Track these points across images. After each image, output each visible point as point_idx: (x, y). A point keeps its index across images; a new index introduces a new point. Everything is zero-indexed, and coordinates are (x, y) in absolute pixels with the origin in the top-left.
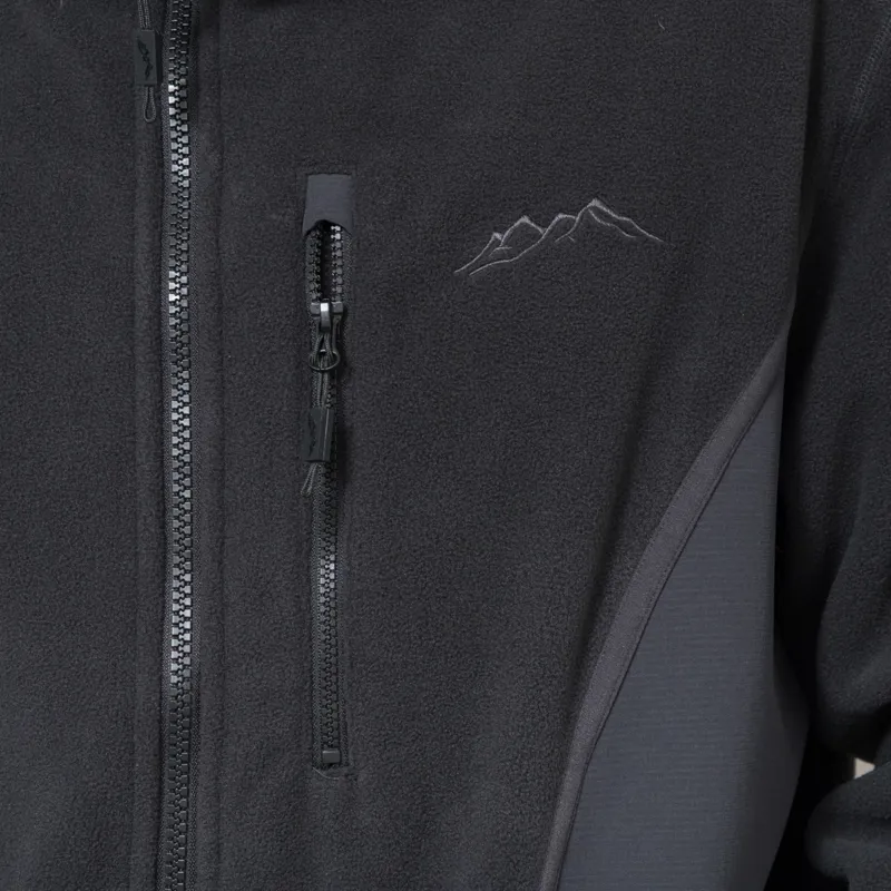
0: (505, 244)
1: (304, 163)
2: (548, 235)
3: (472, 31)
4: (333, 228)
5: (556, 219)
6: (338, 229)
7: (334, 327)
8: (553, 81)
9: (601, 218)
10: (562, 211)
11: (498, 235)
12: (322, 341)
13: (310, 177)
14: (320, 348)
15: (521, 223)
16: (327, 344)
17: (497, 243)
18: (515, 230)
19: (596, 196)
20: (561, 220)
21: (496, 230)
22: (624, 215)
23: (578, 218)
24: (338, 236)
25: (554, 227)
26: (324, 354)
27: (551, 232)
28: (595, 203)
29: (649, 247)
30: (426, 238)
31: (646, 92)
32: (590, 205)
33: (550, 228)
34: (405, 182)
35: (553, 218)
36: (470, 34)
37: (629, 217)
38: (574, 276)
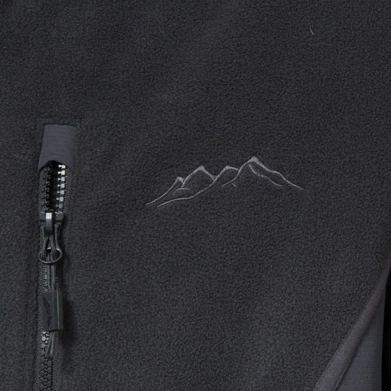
0: (185, 186)
1: (42, 115)
2: (217, 181)
3: (174, 24)
4: (60, 166)
5: (224, 170)
6: (64, 167)
7: (56, 231)
8: (230, 68)
9: (257, 171)
10: (228, 164)
11: (181, 179)
12: (48, 241)
13: (46, 126)
14: (47, 246)
15: (198, 172)
16: (52, 242)
17: (180, 183)
18: (193, 176)
19: (254, 155)
20: (227, 171)
21: (179, 175)
22: (274, 169)
23: (240, 171)
24: (63, 173)
25: (222, 176)
26: (50, 251)
27: (219, 179)
28: (254, 159)
29: (292, 194)
30: (126, 179)
31: (297, 81)
32: (250, 161)
33: (219, 176)
34: (116, 136)
35: (222, 169)
36: (173, 27)
37: (278, 171)
38: (234, 212)
